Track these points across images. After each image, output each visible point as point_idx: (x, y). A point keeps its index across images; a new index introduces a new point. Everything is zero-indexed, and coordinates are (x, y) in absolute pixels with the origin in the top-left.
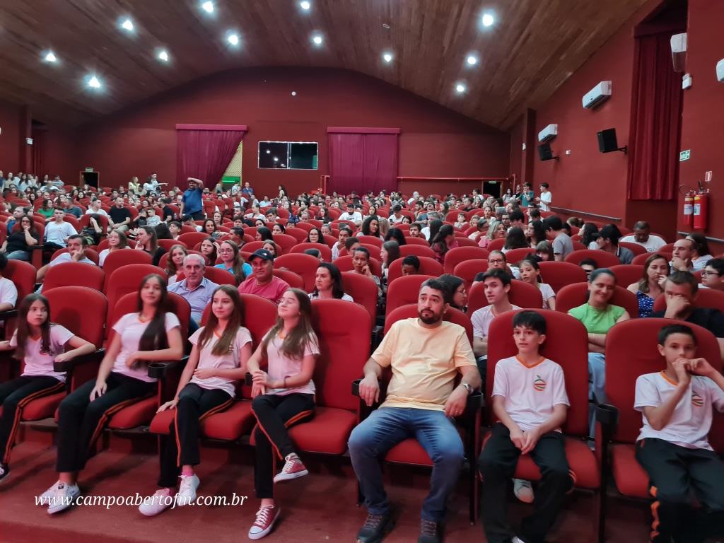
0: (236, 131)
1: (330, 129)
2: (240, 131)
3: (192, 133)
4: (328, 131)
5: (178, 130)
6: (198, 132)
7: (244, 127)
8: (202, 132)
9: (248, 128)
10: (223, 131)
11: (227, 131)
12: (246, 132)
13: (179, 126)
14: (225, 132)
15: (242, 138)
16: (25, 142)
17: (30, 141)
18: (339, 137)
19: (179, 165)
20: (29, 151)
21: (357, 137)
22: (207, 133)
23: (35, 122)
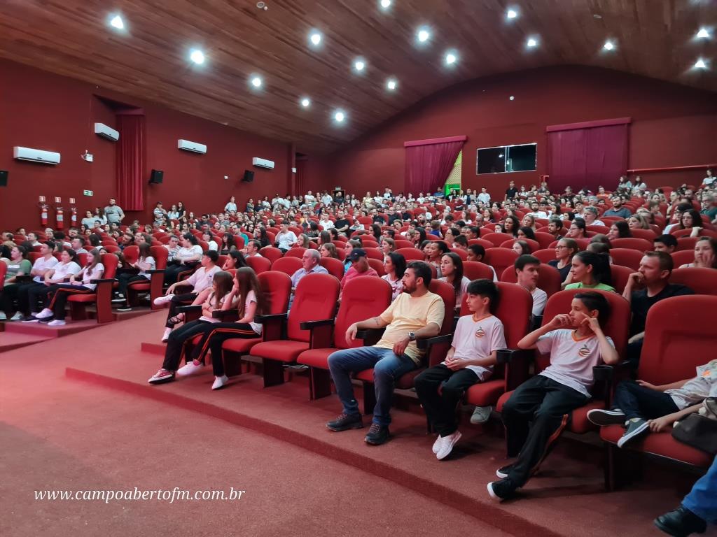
0: (456, 142)
1: (549, 128)
2: (460, 141)
3: (417, 148)
4: (548, 130)
5: (407, 147)
6: (422, 147)
7: (463, 137)
8: (425, 147)
9: (467, 137)
10: (444, 143)
11: (448, 143)
12: (465, 142)
13: (406, 144)
14: (446, 144)
15: (462, 147)
16: (291, 171)
17: (294, 170)
18: (560, 135)
19: (407, 178)
20: (293, 178)
21: (579, 133)
22: (431, 146)
23: (298, 155)
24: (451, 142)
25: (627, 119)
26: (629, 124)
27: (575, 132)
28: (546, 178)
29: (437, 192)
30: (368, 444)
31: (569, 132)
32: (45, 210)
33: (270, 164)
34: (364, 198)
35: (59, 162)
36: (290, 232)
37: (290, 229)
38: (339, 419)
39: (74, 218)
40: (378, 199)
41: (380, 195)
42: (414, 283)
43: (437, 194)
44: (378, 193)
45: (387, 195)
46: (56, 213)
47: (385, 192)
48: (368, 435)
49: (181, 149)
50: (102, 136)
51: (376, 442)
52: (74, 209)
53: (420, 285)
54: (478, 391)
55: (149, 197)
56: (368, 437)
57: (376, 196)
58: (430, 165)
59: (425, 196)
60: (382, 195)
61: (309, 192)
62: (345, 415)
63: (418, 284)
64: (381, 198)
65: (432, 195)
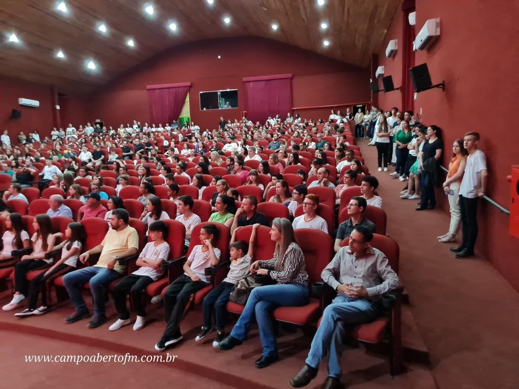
0: (184, 87)
1: (245, 79)
2: (187, 86)
3: (157, 90)
5: (148, 90)
6: (160, 90)
7: (188, 84)
9: (192, 84)
10: (176, 87)
11: (179, 87)
12: (190, 87)
13: (149, 87)
15: (189, 90)
16: (55, 108)
17: (58, 107)
18: (251, 84)
19: (151, 113)
20: (58, 114)
21: (263, 83)
22: (166, 90)
23: (60, 95)
24: (181, 87)
25: (289, 75)
26: (292, 78)
27: (260, 82)
28: (245, 113)
29: (173, 123)
30: (91, 328)
31: (257, 83)
33: (36, 103)
34: (119, 129)
36: (54, 166)
37: (54, 164)
38: (72, 315)
40: (129, 130)
41: (130, 127)
42: (118, 223)
43: (173, 125)
44: (128, 125)
45: (135, 126)
47: (134, 124)
48: (90, 323)
51: (95, 326)
53: (122, 224)
54: (152, 287)
56: (89, 324)
57: (127, 127)
58: (167, 103)
59: (164, 126)
60: (131, 126)
61: (71, 125)
62: (77, 312)
63: (120, 223)
64: (131, 129)
65: (170, 125)
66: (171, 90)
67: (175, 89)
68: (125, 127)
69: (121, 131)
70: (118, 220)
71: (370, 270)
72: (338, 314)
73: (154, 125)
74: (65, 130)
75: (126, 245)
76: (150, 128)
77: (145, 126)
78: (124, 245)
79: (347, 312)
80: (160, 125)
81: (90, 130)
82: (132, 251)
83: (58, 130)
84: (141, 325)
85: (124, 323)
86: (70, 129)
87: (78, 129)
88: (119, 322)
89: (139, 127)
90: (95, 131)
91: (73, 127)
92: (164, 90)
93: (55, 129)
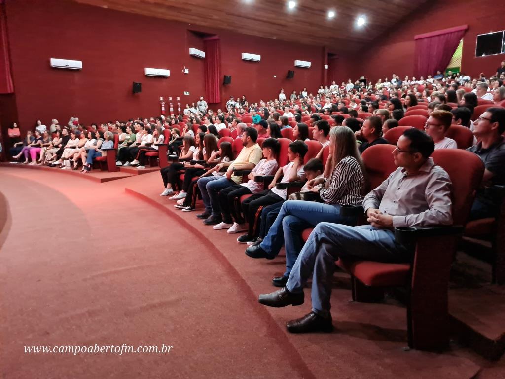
0: (458, 31)
3: (426, 40)
5: (417, 40)
6: (429, 39)
7: (465, 27)
9: (469, 26)
11: (452, 33)
12: (466, 30)
13: (417, 37)
14: (450, 34)
15: (463, 35)
16: (324, 67)
17: (326, 67)
19: (416, 65)
20: (326, 73)
22: (437, 38)
23: (330, 55)
24: (455, 32)
32: (163, 105)
33: (308, 64)
34: (376, 84)
35: (169, 75)
38: (201, 214)
39: (179, 109)
40: (387, 84)
41: (388, 81)
43: (436, 76)
45: (393, 81)
46: (169, 107)
47: (392, 78)
49: (243, 60)
50: (194, 57)
52: (179, 104)
53: (249, 141)
55: (224, 93)
56: (204, 221)
57: (385, 81)
58: (435, 53)
59: (425, 78)
60: (390, 81)
61: (334, 83)
62: (205, 211)
63: (248, 140)
64: (389, 83)
65: (432, 78)
66: (442, 37)
67: (447, 35)
68: (383, 81)
69: (378, 85)
70: (247, 137)
71: (413, 193)
72: (326, 234)
73: (414, 79)
74: (329, 88)
75: (248, 161)
76: (409, 81)
77: (405, 80)
78: (246, 160)
79: (341, 236)
80: (422, 78)
81: (350, 86)
82: (250, 165)
83: (324, 88)
84: (234, 230)
85: (225, 226)
86: (334, 86)
87: (340, 86)
88: (222, 224)
89: (397, 81)
90: (354, 88)
91: (336, 84)
92: (433, 39)
93: (322, 87)
